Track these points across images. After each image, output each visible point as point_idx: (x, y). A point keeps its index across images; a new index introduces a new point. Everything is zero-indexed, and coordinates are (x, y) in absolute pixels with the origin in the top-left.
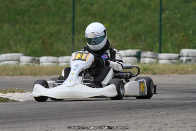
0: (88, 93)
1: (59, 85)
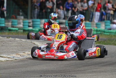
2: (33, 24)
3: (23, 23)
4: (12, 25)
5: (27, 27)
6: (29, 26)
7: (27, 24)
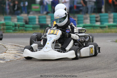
0: (57, 56)
1: (39, 50)
2: (100, 19)
3: (90, 18)
4: (78, 20)
5: (94, 22)
6: (97, 21)
7: (94, 19)
